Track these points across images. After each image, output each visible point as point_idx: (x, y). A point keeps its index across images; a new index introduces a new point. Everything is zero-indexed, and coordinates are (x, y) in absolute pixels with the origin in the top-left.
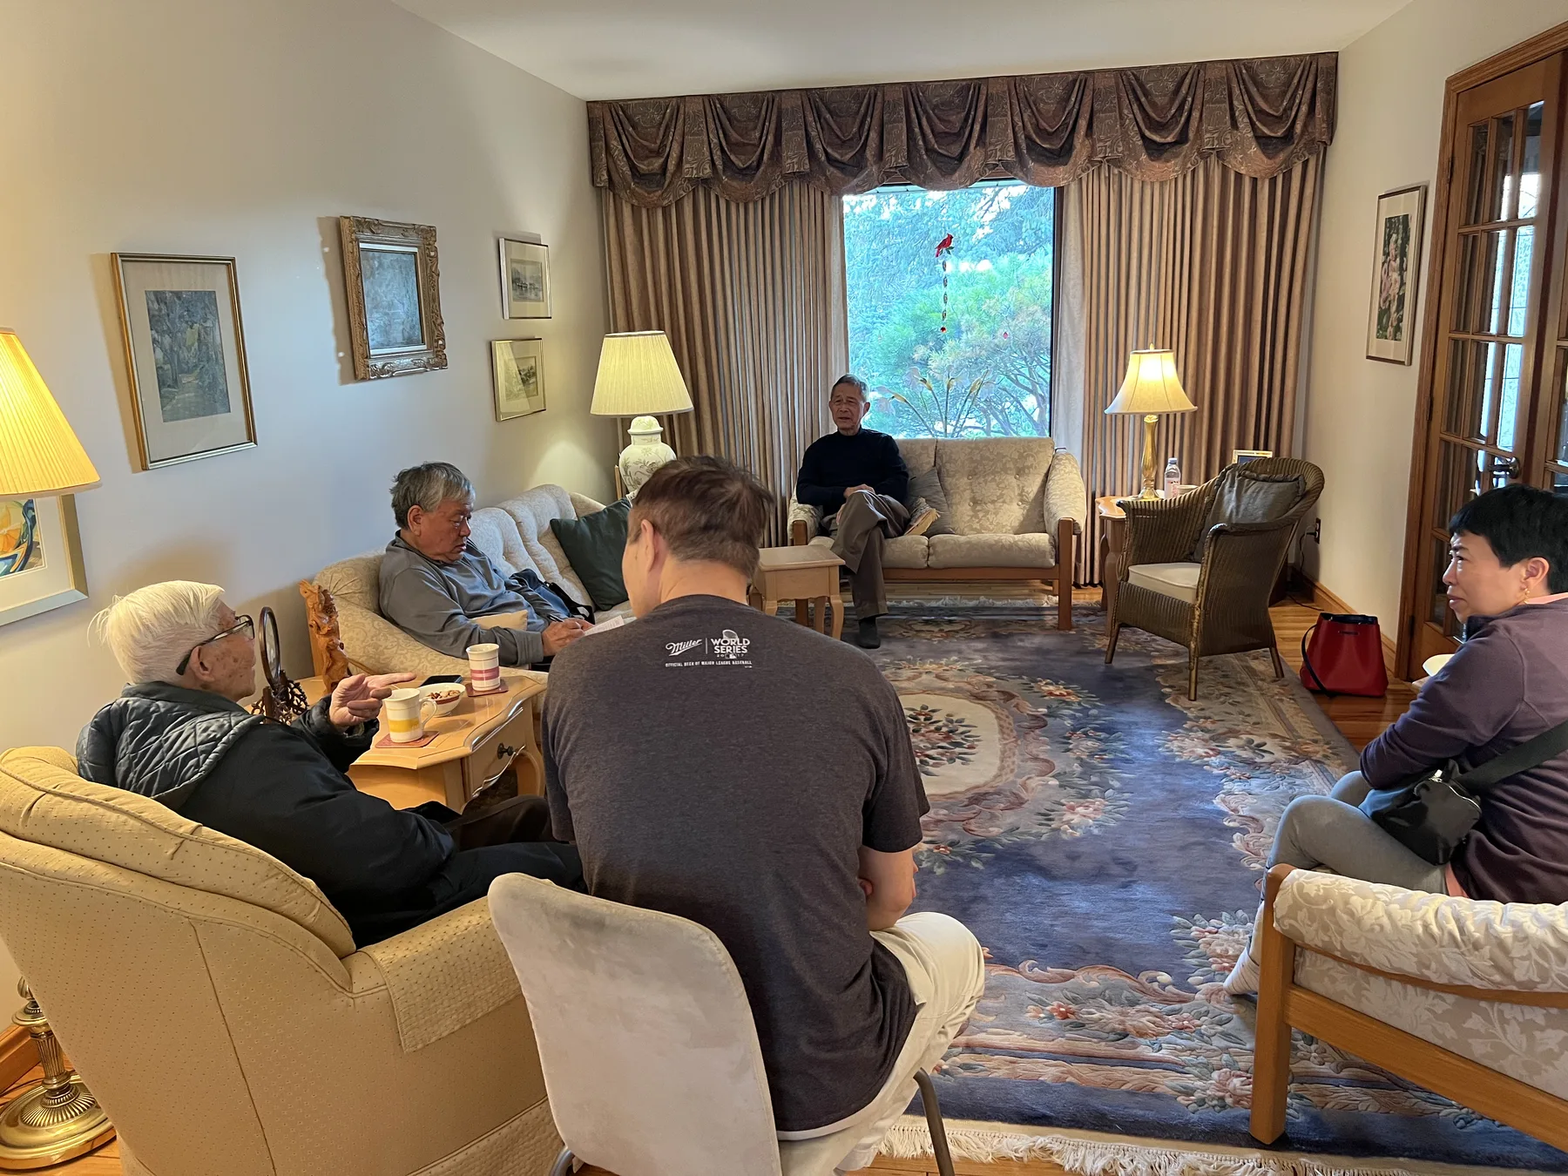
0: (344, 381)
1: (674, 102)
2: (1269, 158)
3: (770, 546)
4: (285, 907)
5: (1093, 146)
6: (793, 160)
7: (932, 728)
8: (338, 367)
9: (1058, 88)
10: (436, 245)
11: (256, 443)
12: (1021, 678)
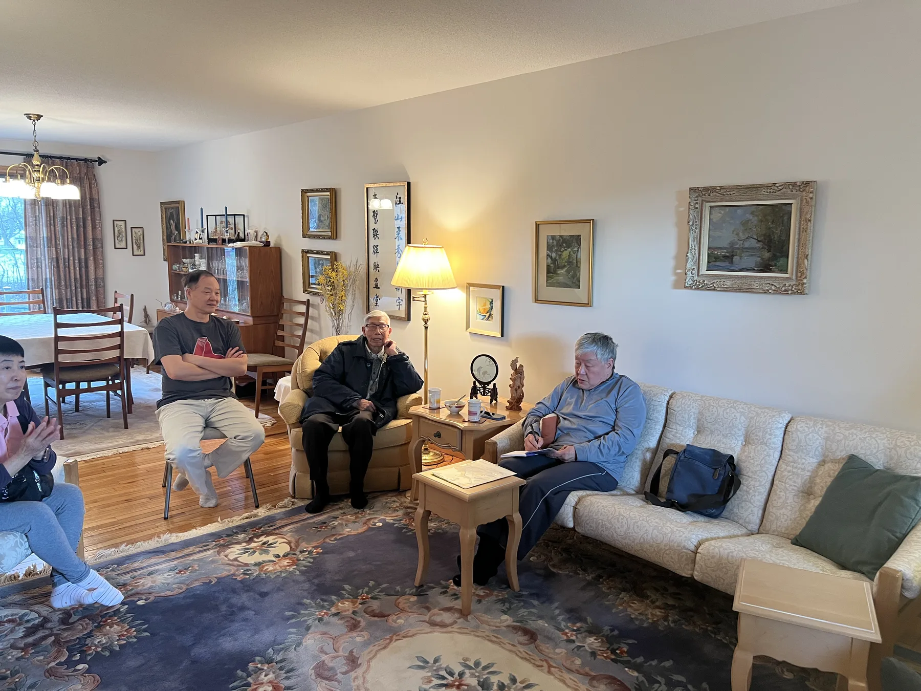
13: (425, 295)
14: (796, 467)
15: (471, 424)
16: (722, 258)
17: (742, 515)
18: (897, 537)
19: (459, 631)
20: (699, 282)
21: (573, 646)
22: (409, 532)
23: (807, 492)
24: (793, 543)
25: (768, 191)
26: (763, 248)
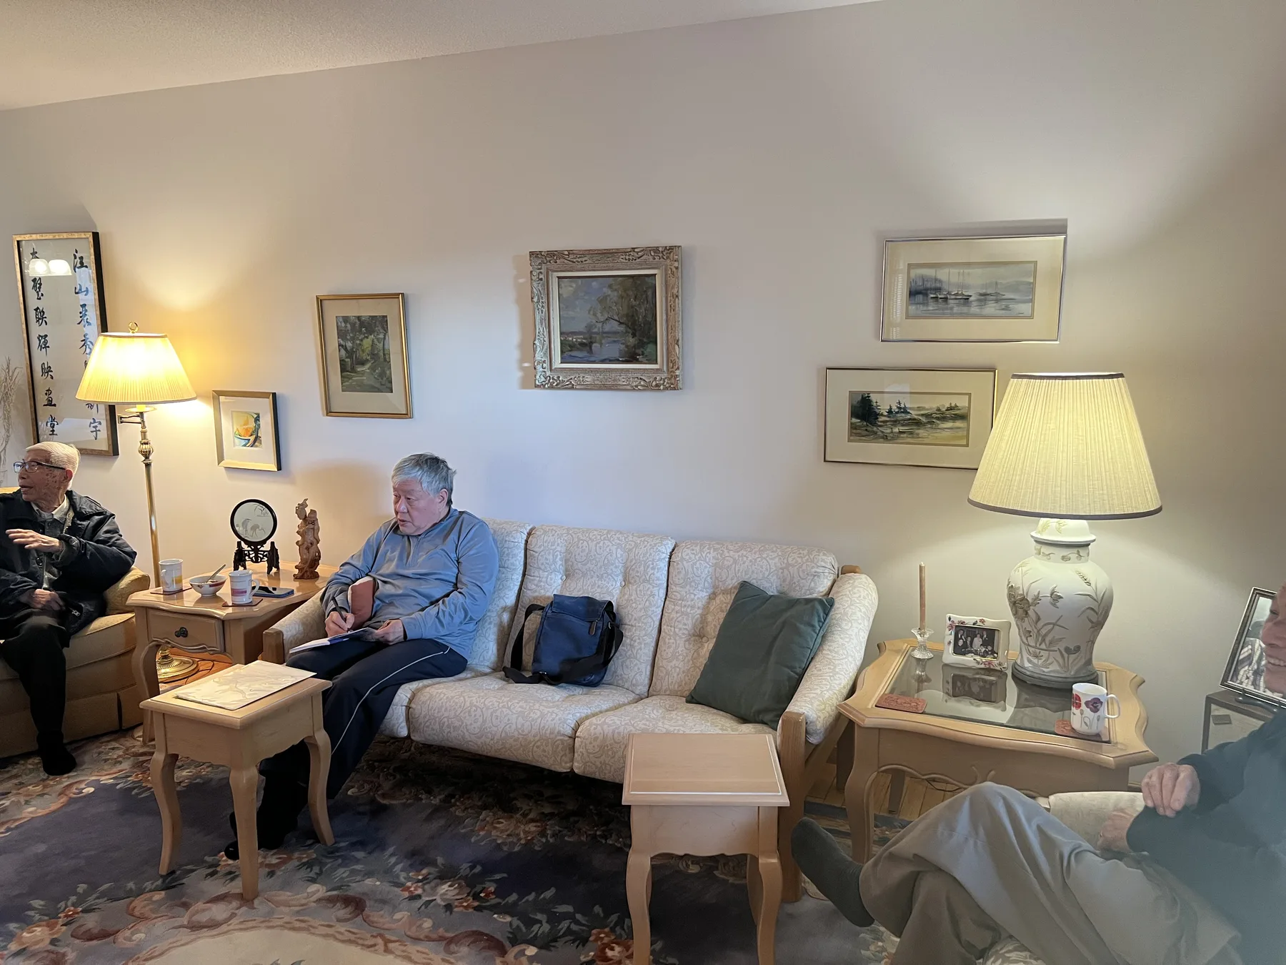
13: (142, 413)
14: (685, 606)
15: (238, 610)
16: (579, 346)
17: (626, 677)
18: (797, 674)
19: (242, 926)
20: (553, 379)
21: (418, 903)
22: (146, 791)
23: (699, 635)
24: (688, 702)
25: (627, 257)
26: (627, 332)
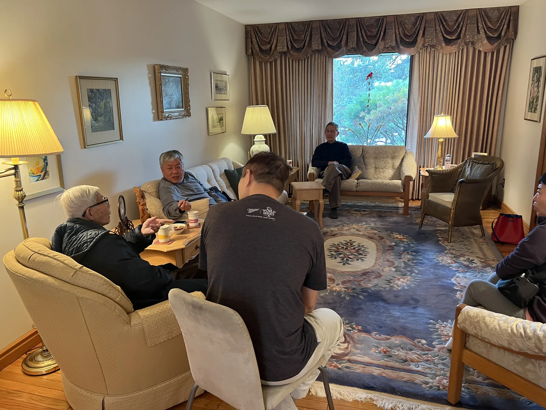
0: (154, 120)
1: (275, 25)
2: (492, 45)
3: (302, 181)
4: (109, 295)
5: (424, 40)
6: (316, 45)
7: (352, 248)
8: (152, 115)
9: (413, 19)
10: (188, 74)
11: (123, 140)
12: (387, 232)
13: (16, 166)
